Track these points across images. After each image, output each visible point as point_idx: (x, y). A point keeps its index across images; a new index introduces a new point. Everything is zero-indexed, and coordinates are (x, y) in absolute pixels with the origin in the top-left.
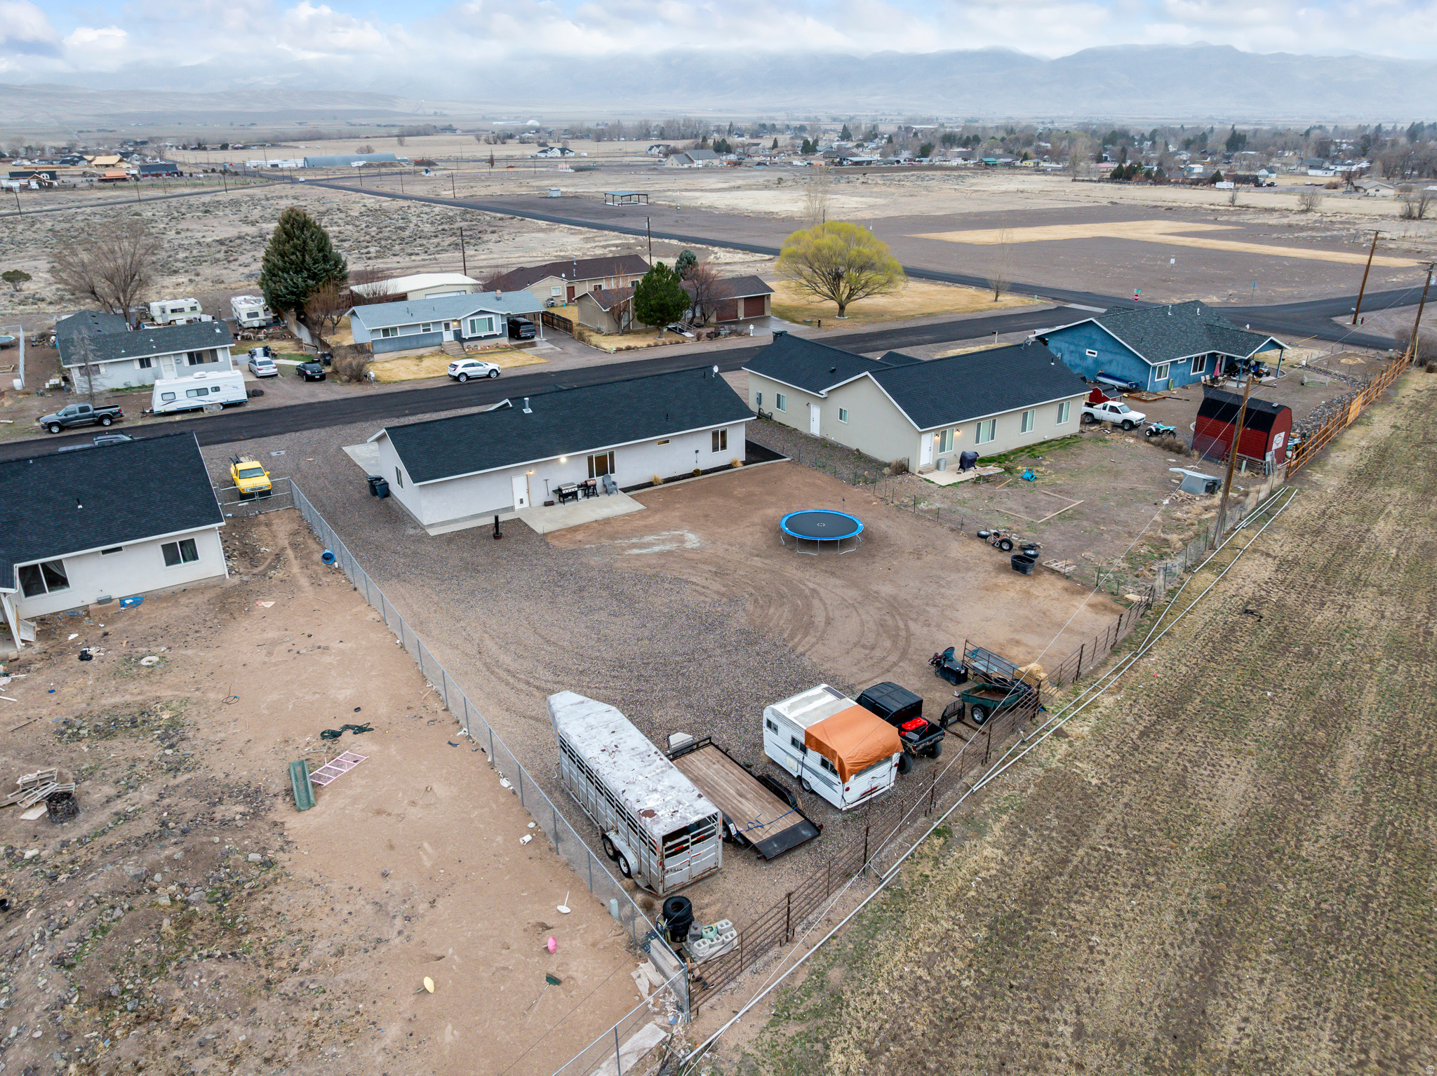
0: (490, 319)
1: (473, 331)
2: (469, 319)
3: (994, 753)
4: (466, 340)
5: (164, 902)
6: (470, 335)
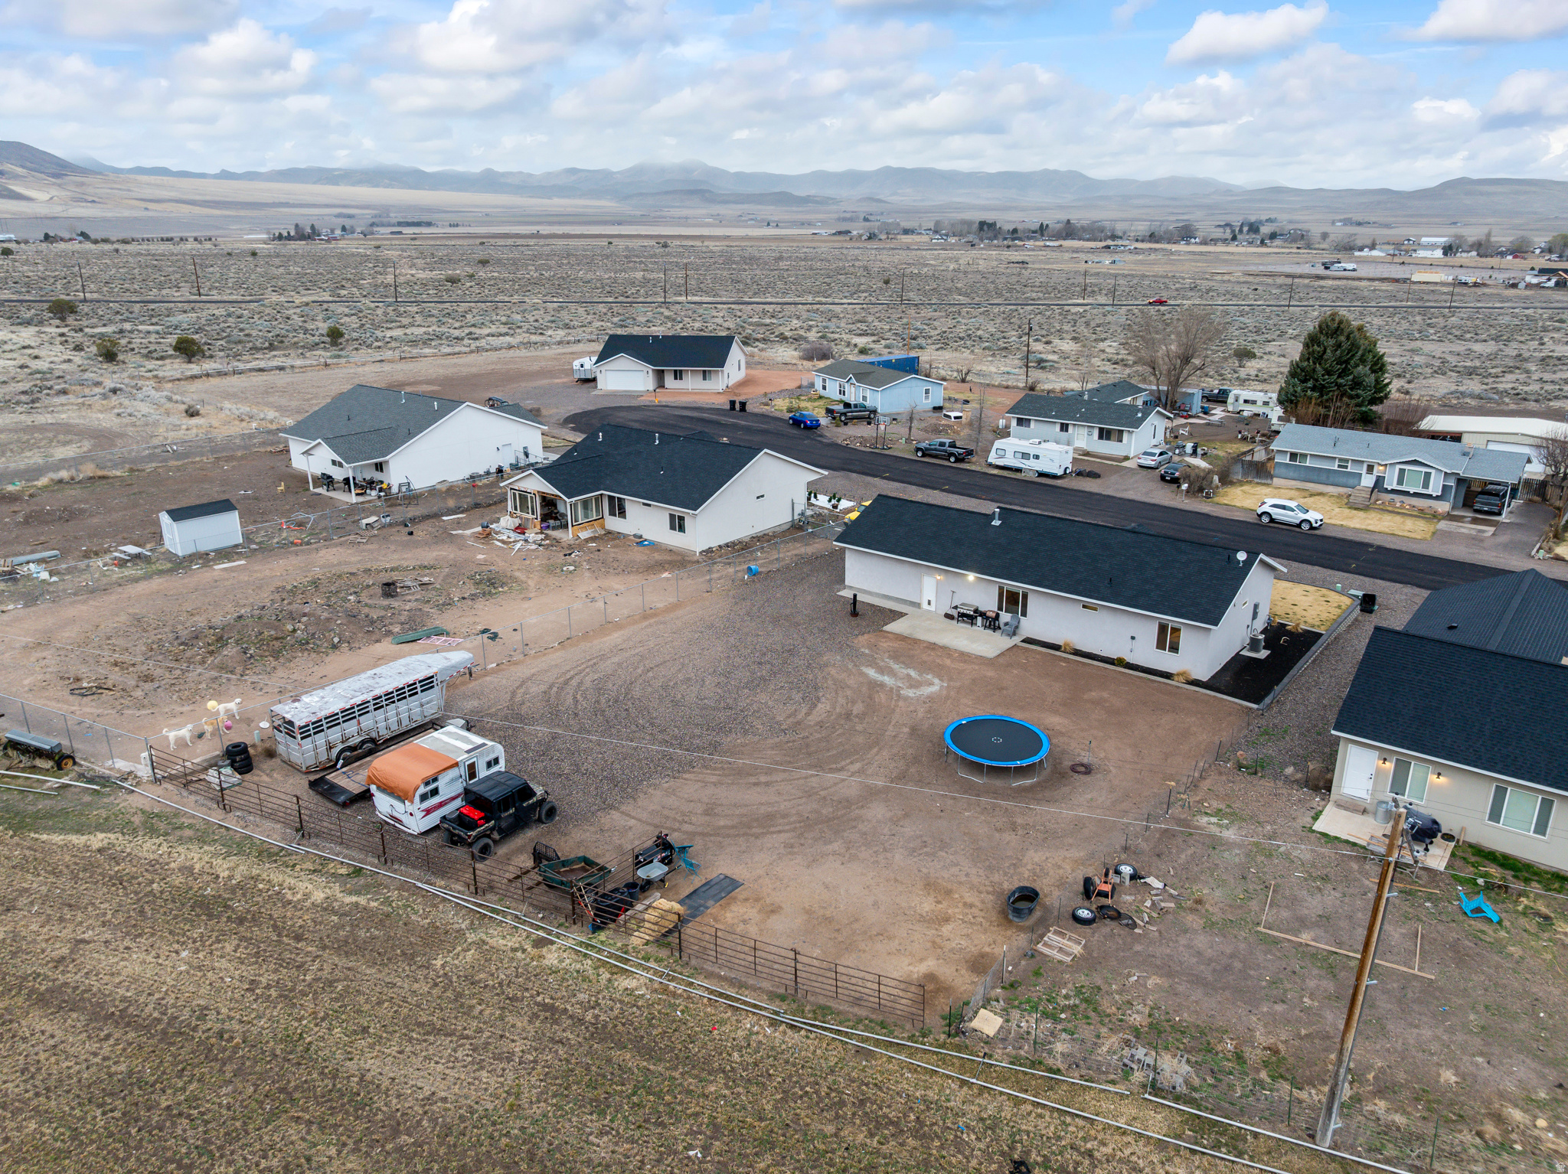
3: (496, 898)
4: (1386, 491)
5: (290, 627)
6: (1395, 486)
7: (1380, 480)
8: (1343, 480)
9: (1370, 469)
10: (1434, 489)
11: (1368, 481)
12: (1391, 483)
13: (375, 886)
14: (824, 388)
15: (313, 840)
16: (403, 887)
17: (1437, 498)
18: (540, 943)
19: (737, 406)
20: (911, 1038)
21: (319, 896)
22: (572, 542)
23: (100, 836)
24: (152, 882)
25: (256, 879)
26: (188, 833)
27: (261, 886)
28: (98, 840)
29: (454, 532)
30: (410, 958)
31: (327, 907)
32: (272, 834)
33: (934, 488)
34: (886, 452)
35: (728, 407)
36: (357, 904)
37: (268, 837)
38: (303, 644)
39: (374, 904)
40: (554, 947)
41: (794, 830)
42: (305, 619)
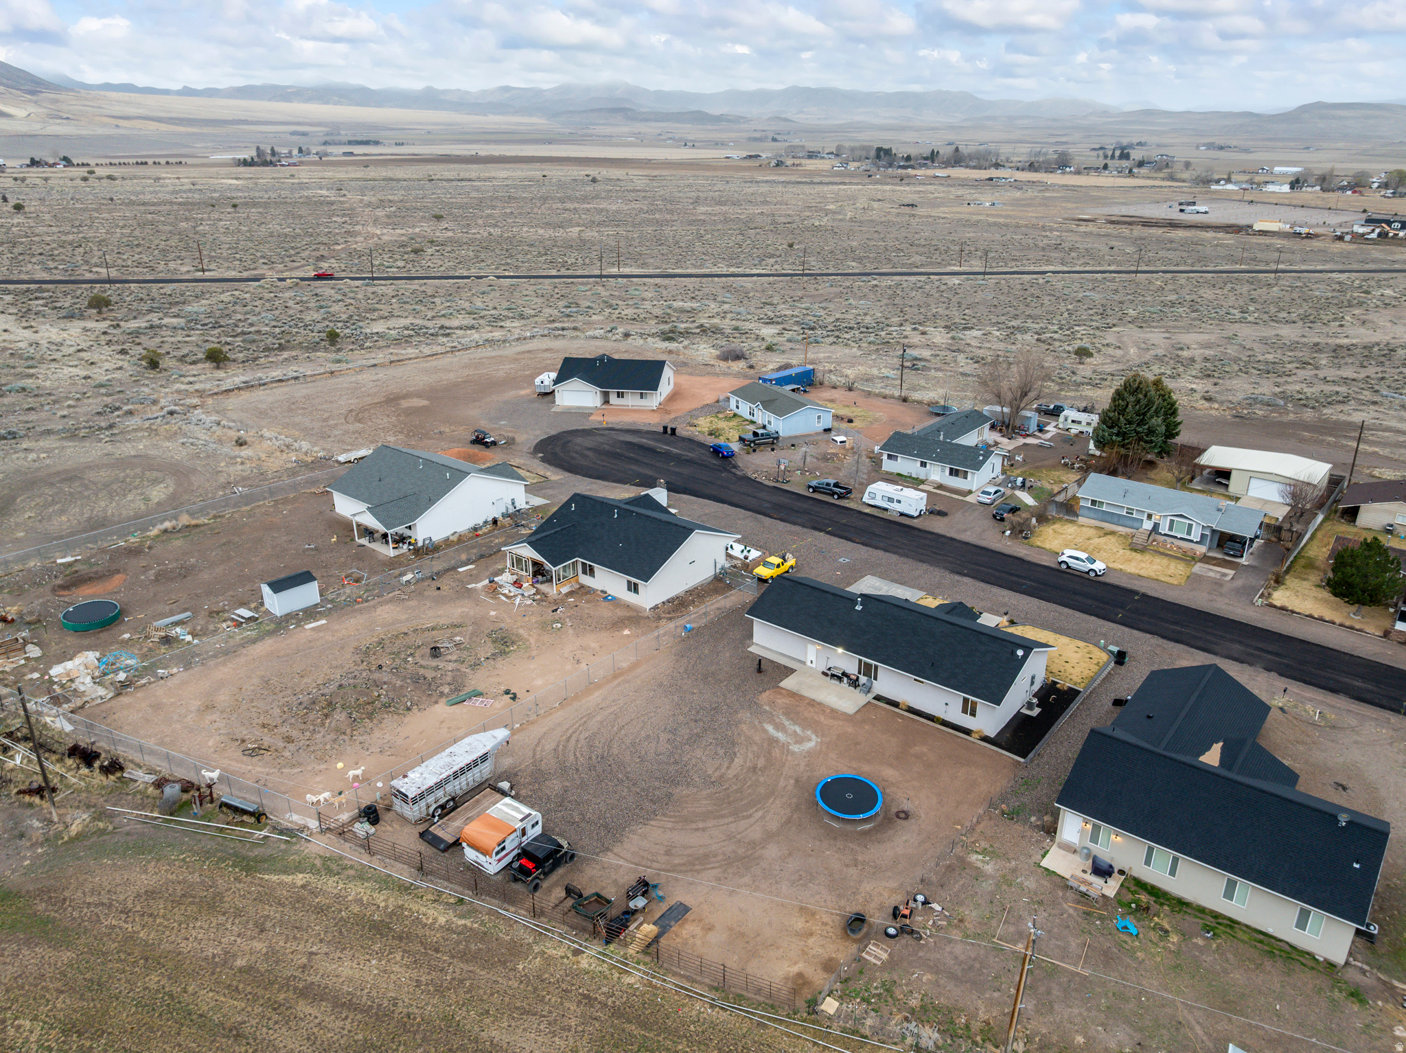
0: (1190, 526)
1: (1171, 529)
2: (1169, 518)
3: (546, 920)
4: (1160, 534)
5: (376, 694)
6: (1167, 532)
7: (1156, 526)
8: (1129, 523)
9: (1150, 516)
10: (1195, 535)
11: (1148, 525)
12: (1164, 529)
13: (473, 912)
14: (737, 407)
15: (429, 877)
16: (491, 912)
17: (1197, 542)
18: (577, 952)
19: (669, 431)
20: (788, 1016)
21: (442, 920)
22: (556, 597)
23: (301, 876)
24: (341, 911)
25: (401, 907)
26: (352, 872)
27: (406, 913)
28: (300, 879)
29: (469, 586)
30: (504, 963)
31: (448, 928)
32: (403, 874)
33: (820, 530)
34: (786, 487)
35: (661, 430)
36: (465, 926)
37: (401, 875)
38: (386, 706)
39: (476, 926)
40: (585, 955)
41: (720, 867)
42: (385, 687)
